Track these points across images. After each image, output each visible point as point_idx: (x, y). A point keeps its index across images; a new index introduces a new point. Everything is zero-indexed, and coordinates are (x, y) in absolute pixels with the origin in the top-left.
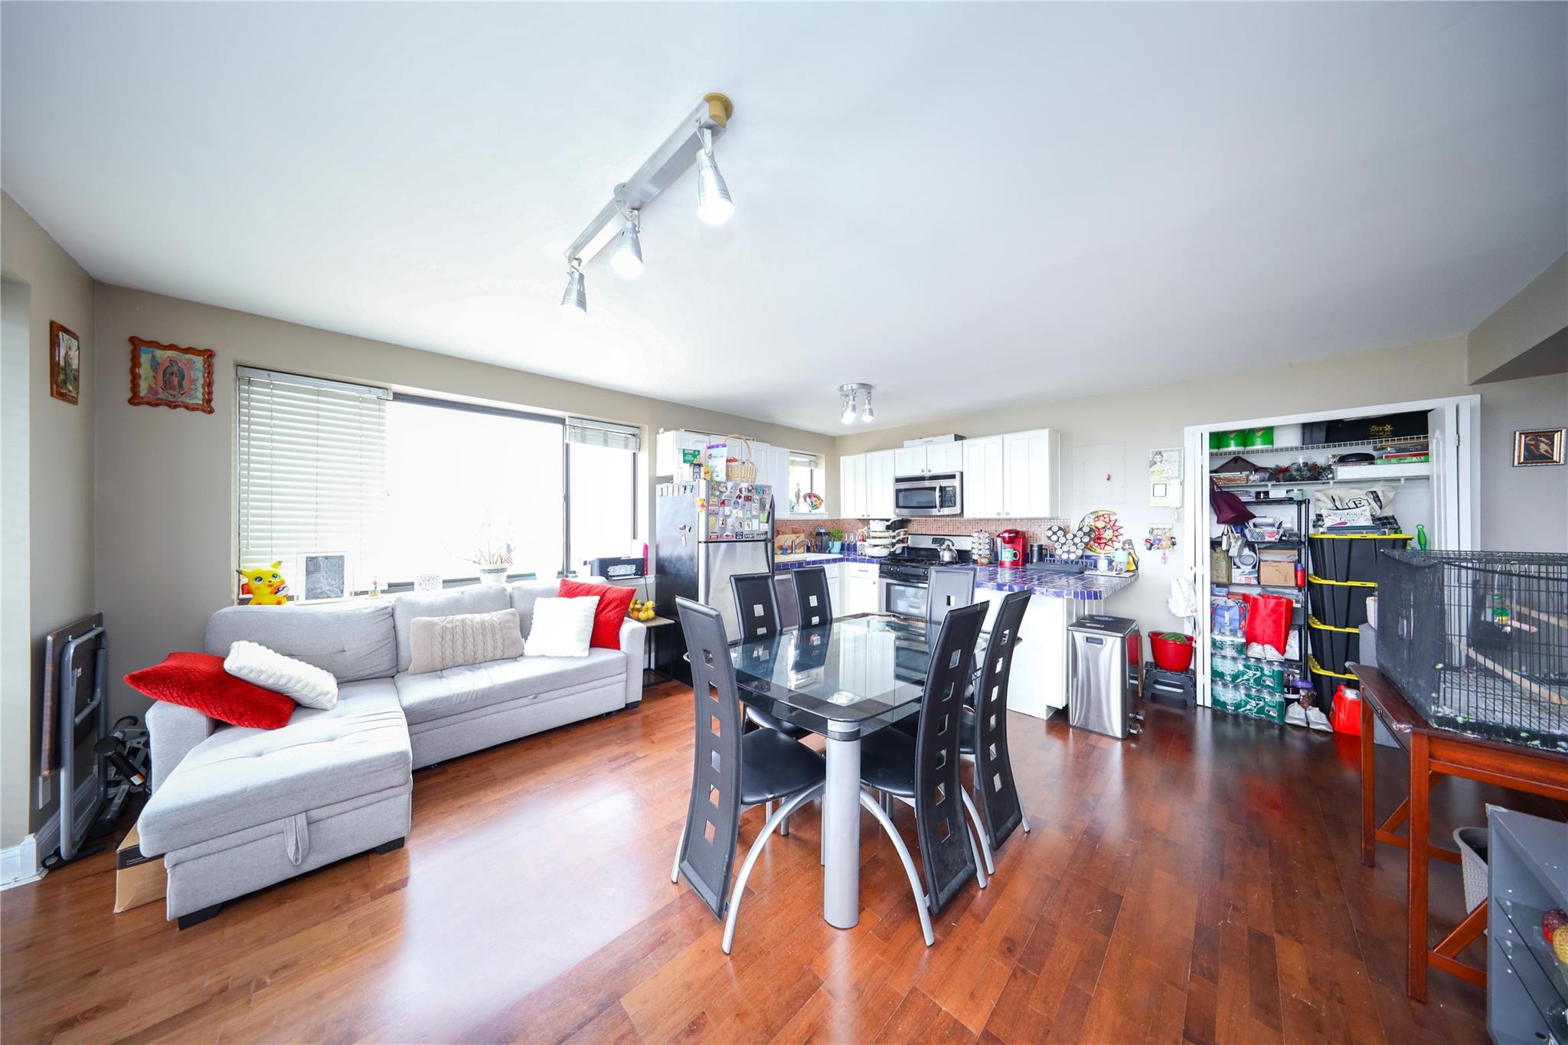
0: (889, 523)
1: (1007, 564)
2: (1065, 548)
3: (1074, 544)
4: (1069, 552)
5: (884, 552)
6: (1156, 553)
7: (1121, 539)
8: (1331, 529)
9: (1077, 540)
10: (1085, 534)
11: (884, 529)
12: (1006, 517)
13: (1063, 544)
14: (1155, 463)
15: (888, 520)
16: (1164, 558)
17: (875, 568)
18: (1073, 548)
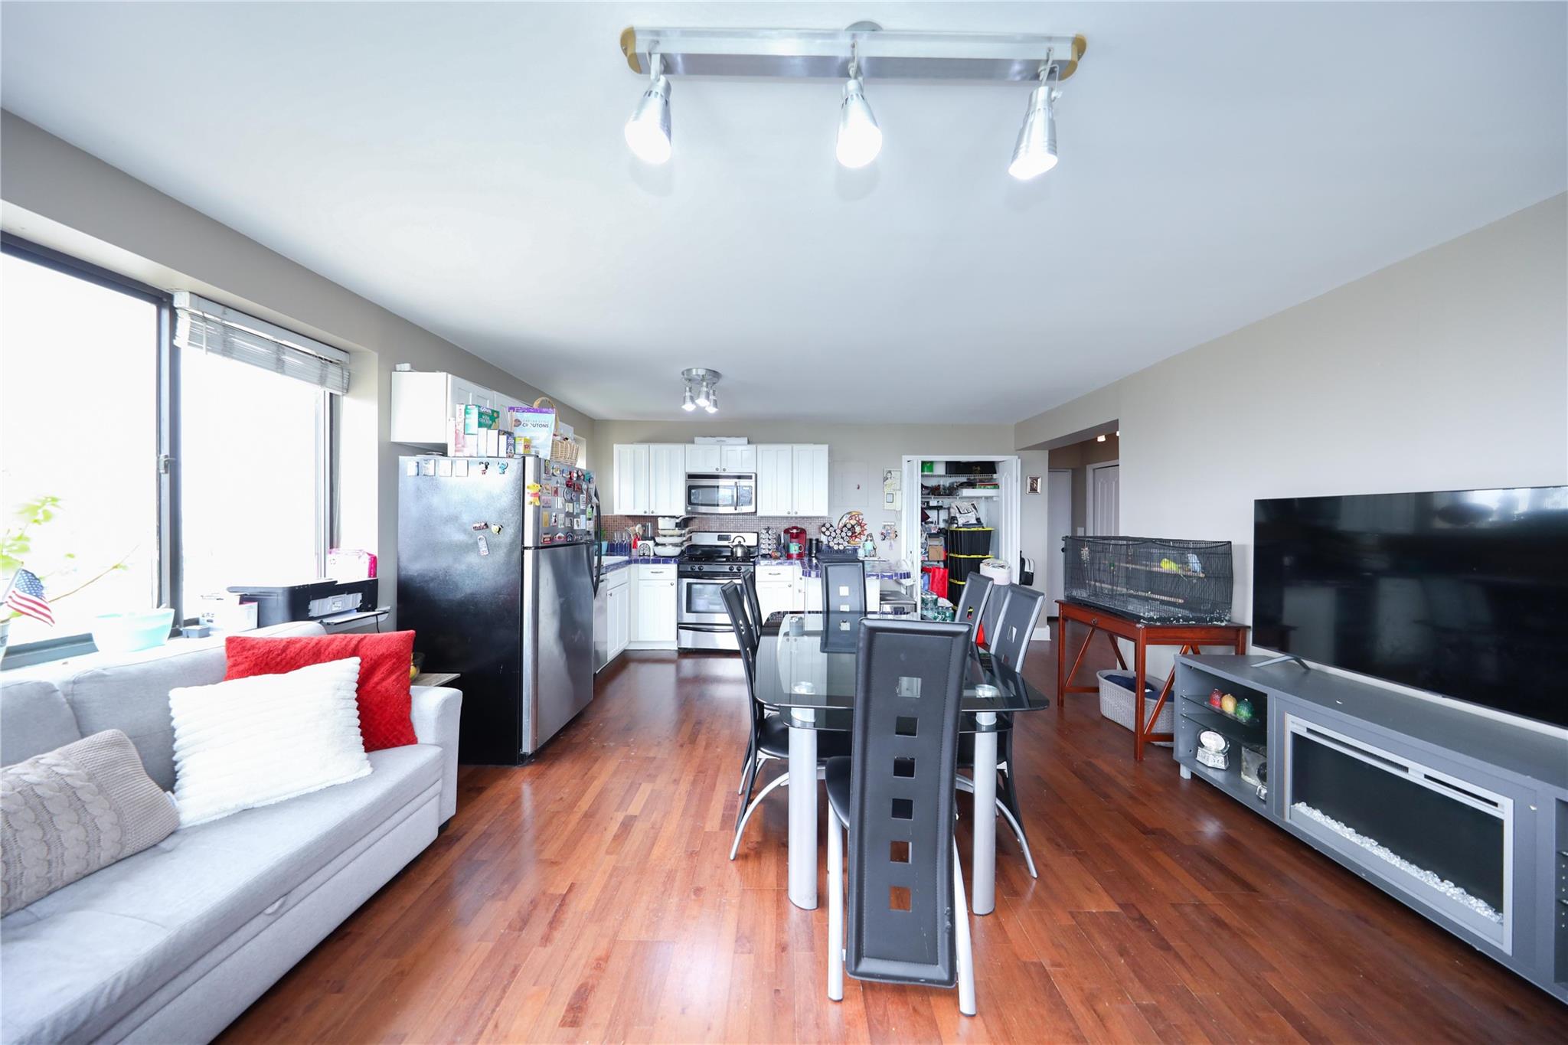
0: (678, 521)
1: (795, 556)
2: (836, 541)
3: (842, 538)
4: (838, 544)
5: (676, 551)
6: (887, 542)
7: (866, 533)
8: (965, 525)
9: (843, 534)
10: (849, 529)
11: (673, 526)
12: (794, 515)
13: (834, 538)
14: (887, 479)
15: (678, 518)
16: (891, 546)
17: (672, 569)
18: (841, 541)
